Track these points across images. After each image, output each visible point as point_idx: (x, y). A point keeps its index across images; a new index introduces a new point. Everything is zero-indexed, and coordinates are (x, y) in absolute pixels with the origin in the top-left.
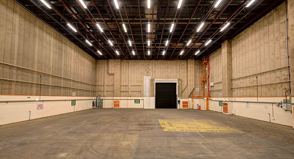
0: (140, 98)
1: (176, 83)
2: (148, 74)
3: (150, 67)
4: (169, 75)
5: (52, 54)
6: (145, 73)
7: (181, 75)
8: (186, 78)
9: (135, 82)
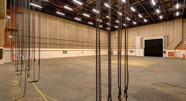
0: (133, 50)
1: (162, 39)
2: (139, 35)
3: (141, 31)
4: (156, 34)
6: (137, 34)
7: (167, 32)
8: (173, 35)
9: (130, 41)
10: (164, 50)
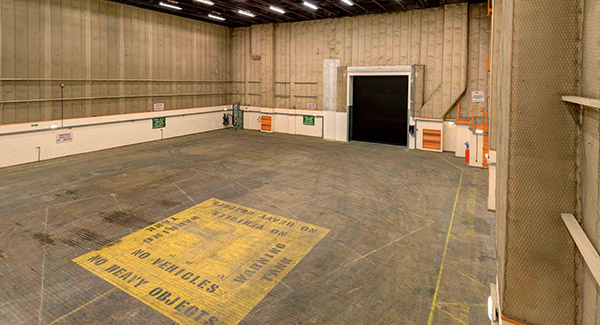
0: (315, 113)
1: (407, 77)
2: (333, 54)
3: (339, 37)
4: (389, 55)
5: (88, 45)
6: (327, 50)
7: (423, 53)
8: (438, 61)
9: (304, 75)
10: (411, 122)
